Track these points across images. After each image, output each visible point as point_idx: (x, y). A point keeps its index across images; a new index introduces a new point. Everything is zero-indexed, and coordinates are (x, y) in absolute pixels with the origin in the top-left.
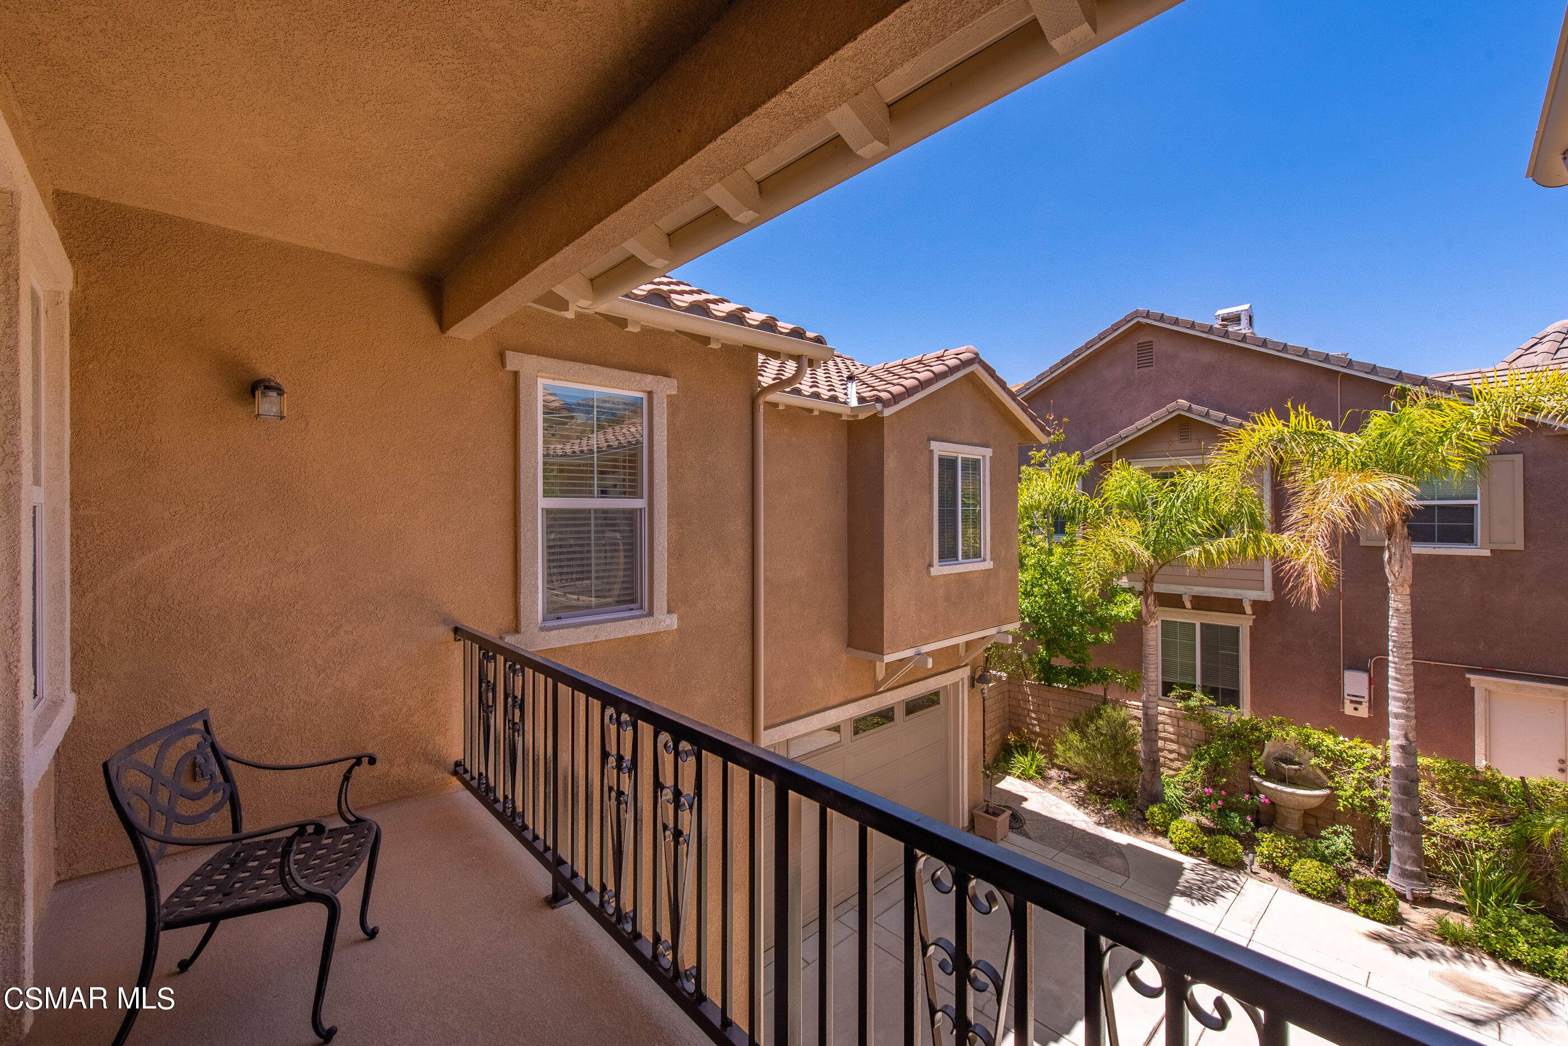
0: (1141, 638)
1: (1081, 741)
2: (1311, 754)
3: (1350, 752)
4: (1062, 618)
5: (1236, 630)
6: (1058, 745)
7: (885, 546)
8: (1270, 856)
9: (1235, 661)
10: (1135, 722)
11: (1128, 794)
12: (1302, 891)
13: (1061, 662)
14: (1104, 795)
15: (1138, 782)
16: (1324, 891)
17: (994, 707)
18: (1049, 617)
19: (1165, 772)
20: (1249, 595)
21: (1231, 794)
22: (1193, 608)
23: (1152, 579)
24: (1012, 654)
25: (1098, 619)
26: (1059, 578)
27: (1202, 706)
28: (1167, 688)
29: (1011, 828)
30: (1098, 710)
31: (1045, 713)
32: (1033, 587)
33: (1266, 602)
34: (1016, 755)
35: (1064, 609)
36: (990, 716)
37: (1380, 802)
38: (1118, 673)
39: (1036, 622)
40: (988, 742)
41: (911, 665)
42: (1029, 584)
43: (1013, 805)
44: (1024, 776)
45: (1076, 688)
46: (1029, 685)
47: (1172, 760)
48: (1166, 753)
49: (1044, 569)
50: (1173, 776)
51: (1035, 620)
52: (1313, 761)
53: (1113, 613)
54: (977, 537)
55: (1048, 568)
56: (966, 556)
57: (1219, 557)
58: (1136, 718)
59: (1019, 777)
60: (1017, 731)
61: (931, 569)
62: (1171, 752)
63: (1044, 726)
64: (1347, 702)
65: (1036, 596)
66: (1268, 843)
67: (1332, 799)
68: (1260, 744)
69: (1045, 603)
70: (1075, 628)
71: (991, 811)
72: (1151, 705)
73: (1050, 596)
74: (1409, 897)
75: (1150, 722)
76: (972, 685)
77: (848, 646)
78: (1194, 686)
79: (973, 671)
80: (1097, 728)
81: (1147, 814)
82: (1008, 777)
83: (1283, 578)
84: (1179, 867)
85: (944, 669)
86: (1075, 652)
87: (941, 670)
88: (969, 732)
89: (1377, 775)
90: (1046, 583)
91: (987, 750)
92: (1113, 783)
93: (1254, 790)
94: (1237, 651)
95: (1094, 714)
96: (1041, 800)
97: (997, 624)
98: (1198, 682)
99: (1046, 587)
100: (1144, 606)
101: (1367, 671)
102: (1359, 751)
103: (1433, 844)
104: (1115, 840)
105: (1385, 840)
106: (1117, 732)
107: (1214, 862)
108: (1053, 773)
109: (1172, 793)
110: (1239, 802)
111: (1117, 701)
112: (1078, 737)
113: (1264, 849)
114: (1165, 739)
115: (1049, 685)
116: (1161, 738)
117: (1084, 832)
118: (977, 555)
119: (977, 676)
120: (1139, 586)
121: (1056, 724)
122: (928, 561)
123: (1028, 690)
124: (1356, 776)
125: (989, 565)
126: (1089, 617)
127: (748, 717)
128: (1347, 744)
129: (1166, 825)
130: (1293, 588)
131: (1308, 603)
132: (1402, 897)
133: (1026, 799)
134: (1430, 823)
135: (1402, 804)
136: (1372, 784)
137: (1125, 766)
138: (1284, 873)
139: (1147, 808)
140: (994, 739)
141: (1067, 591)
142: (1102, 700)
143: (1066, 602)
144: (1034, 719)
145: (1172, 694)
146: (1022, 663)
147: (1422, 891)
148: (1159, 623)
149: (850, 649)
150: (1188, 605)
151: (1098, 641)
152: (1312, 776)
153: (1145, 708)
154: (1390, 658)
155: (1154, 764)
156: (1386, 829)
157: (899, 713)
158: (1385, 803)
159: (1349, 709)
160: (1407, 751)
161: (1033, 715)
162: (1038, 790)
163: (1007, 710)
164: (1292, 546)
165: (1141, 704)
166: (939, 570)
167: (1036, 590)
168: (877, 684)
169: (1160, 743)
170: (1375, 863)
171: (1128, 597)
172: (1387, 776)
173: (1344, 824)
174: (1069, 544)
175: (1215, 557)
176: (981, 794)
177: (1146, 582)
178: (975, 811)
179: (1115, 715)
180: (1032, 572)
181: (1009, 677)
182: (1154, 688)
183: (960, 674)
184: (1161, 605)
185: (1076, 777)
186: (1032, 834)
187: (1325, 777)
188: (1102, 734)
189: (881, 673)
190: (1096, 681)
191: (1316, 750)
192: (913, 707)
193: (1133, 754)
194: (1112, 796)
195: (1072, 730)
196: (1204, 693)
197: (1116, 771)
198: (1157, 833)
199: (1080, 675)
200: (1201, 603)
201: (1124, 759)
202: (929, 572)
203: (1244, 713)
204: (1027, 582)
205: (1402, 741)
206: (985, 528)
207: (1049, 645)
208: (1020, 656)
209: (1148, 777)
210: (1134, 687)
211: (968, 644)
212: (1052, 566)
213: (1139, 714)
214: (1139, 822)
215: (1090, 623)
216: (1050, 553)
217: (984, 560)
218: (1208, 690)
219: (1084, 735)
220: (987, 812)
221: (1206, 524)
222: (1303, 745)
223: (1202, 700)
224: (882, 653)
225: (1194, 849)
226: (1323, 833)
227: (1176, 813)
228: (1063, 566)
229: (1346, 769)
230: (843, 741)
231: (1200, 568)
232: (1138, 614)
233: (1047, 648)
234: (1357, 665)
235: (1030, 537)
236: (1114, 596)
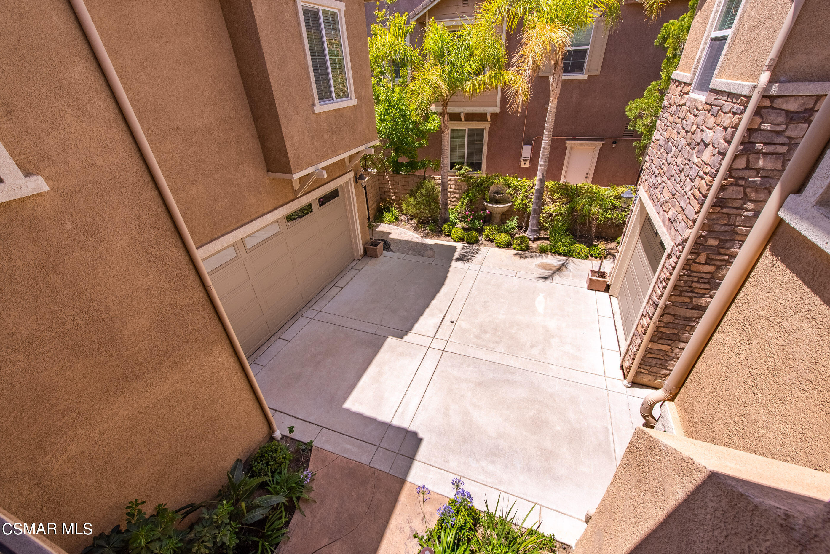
0: (441, 141)
1: (414, 201)
2: (507, 188)
3: (521, 185)
4: (402, 133)
5: (483, 130)
6: (404, 205)
7: (274, 91)
8: (488, 236)
9: (481, 146)
10: (438, 186)
11: (435, 221)
12: (498, 246)
13: (403, 159)
14: (425, 223)
15: (439, 214)
16: (505, 244)
17: (372, 190)
18: (395, 134)
19: (450, 207)
20: (490, 110)
21: (475, 212)
22: (465, 120)
23: (446, 105)
24: (378, 159)
25: (420, 132)
26: (399, 108)
27: (466, 172)
28: (452, 165)
29: (384, 249)
30: (421, 183)
31: (397, 189)
32: (385, 115)
33: (497, 113)
34: (385, 213)
35: (403, 128)
36: (369, 196)
37: (529, 204)
38: (431, 162)
39: (389, 137)
40: (370, 209)
41: (313, 178)
42: (383, 113)
43: (385, 238)
44: (390, 222)
45: (411, 173)
46: (388, 175)
47: (453, 202)
48: (451, 199)
49: (390, 103)
50: (453, 209)
51: (388, 136)
52: (508, 192)
53: (428, 128)
54: (344, 81)
55: (392, 102)
56: (338, 97)
57: (479, 88)
58: (439, 184)
59: (387, 223)
60: (383, 200)
61: (315, 108)
62: (453, 198)
63: (397, 195)
64: (522, 161)
65: (387, 122)
66: (488, 230)
67: (512, 206)
68: (489, 187)
69: (393, 125)
70: (409, 139)
71: (374, 244)
72: (445, 177)
73: (395, 121)
74: (532, 239)
75: (444, 186)
76: (356, 182)
77: (268, 171)
78: (463, 163)
79: (356, 174)
80: (421, 193)
81: (443, 228)
82: (382, 224)
83: (508, 98)
84: (454, 249)
85: (338, 175)
86: (410, 153)
87: (336, 176)
88: (358, 208)
89: (529, 194)
90: (392, 112)
91: (370, 213)
92: (429, 217)
93: (484, 209)
94: (482, 141)
95: (420, 186)
96: (397, 232)
97: (365, 142)
98: (465, 160)
99: (392, 115)
100: (442, 122)
101: (531, 144)
102: (524, 184)
103: (544, 217)
104: (429, 243)
105: (528, 219)
106: (430, 193)
107: (468, 243)
108: (403, 217)
109: (453, 216)
110: (479, 215)
111: (430, 177)
112: (413, 199)
113: (486, 233)
114: (451, 192)
115: (398, 174)
116: (449, 192)
117: (417, 243)
118: (346, 95)
119: (358, 177)
120: (440, 110)
121: (402, 194)
122: (311, 101)
123: (388, 178)
124: (522, 195)
125: (354, 102)
126: (416, 131)
127: (179, 244)
128: (521, 181)
129: (450, 232)
130: (512, 103)
131: (517, 113)
132: (530, 239)
133: (390, 233)
134: (543, 209)
135: (536, 204)
136: (527, 197)
137: (433, 209)
138: (492, 241)
139: (443, 226)
140: (373, 207)
141: (404, 116)
142: (423, 177)
143: (403, 124)
144: (392, 193)
145: (454, 168)
146: (384, 163)
147: (537, 236)
148: (449, 131)
149: (269, 173)
150: (463, 119)
151: (421, 145)
152: (506, 198)
153: (442, 179)
154: (544, 138)
155: (446, 205)
156: (529, 215)
157: (315, 206)
158: (530, 204)
159: (522, 165)
160: (542, 181)
161: (392, 191)
162: (396, 227)
163: (378, 190)
164: (513, 78)
165: (440, 177)
166: (320, 108)
167: (387, 117)
168: (296, 192)
169: (449, 194)
170: (523, 228)
171: (435, 117)
172: (533, 193)
173: (515, 216)
174: (404, 85)
175: (477, 87)
176: (368, 236)
177: (444, 106)
178: (366, 246)
179: (429, 184)
180: (383, 105)
181: (378, 172)
182: (446, 168)
183: (348, 177)
184: (451, 120)
185: (413, 217)
186: (394, 250)
187: (511, 197)
188: (423, 196)
189: (296, 186)
190: (420, 168)
191: (509, 187)
192: (324, 200)
193: (437, 203)
194: (428, 223)
195: (410, 196)
196: (468, 166)
197: (430, 212)
198: (446, 236)
199: (412, 165)
200: (470, 117)
201: (433, 206)
202: (313, 110)
203: (482, 174)
204: (381, 112)
205: (541, 177)
206: (348, 74)
207: (397, 150)
208: (382, 159)
209: (443, 212)
210: (437, 168)
211: (351, 158)
212: (394, 100)
213: (439, 182)
214: (438, 232)
215: (417, 135)
216: (393, 91)
217: (351, 99)
218: (469, 163)
219: (415, 197)
220: (372, 245)
221: (475, 67)
222: (505, 185)
223: (466, 169)
224: (291, 173)
225: (460, 239)
226: (508, 221)
227: (454, 225)
228: (400, 99)
229: (519, 192)
230: (282, 230)
231: (470, 96)
232: (440, 126)
233: (396, 153)
234: (528, 143)
235: (381, 80)
236: (429, 118)
